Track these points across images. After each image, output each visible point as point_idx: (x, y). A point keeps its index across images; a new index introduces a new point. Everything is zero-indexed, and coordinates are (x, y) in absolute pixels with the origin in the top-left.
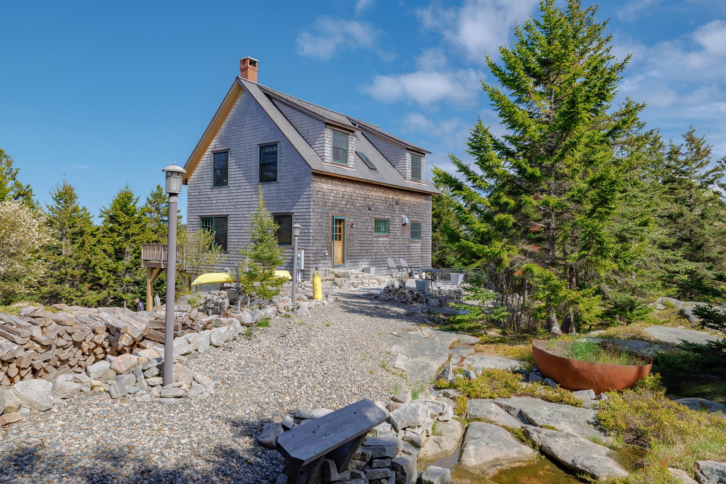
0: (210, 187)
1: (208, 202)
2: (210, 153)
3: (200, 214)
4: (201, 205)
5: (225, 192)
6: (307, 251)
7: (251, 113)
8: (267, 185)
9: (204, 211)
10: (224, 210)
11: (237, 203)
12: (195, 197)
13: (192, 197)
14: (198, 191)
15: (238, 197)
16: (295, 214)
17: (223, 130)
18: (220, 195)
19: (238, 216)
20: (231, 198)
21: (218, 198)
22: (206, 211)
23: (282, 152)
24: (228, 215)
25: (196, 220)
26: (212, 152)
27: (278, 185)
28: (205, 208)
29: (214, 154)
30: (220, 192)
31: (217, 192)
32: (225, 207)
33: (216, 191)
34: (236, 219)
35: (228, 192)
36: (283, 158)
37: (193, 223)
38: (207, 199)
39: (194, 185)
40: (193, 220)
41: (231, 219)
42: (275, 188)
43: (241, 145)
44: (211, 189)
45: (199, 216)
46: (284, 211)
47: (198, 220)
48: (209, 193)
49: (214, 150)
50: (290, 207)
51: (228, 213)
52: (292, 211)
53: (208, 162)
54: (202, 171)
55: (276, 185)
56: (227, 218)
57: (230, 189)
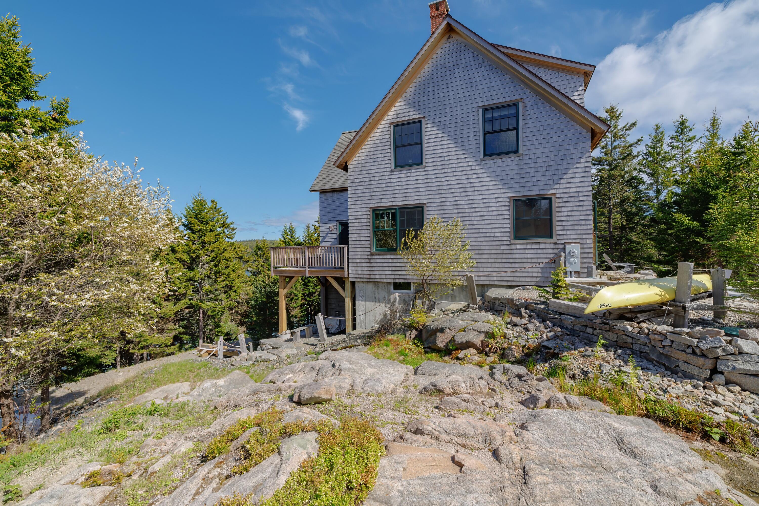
0: (389, 169)
1: (385, 189)
2: (386, 126)
3: (371, 205)
4: (373, 194)
5: (418, 174)
6: (582, 246)
7: (463, 66)
8: (499, 160)
9: (378, 201)
10: (416, 198)
11: (441, 188)
12: (361, 184)
13: (357, 184)
14: (367, 176)
15: (443, 179)
16: (558, 196)
17: (411, 94)
18: (408, 179)
19: (442, 204)
20: (429, 181)
21: (404, 183)
22: (383, 201)
23: (527, 113)
24: (425, 204)
25: (365, 213)
26: (391, 124)
27: (521, 158)
28: (381, 197)
29: (395, 126)
30: (408, 175)
31: (403, 175)
32: (417, 194)
33: (401, 174)
34: (440, 208)
35: (424, 173)
36: (530, 121)
37: (359, 217)
38: (384, 185)
39: (360, 169)
40: (360, 213)
41: (430, 209)
42: (515, 163)
43: (447, 110)
44: (391, 171)
45: (371, 208)
46: (534, 193)
47: (368, 213)
48: (387, 177)
49: (394, 121)
50: (548, 187)
51: (424, 201)
52: (551, 192)
53: (384, 137)
54: (373, 149)
55: (517, 158)
56: (422, 208)
57: (426, 169)
